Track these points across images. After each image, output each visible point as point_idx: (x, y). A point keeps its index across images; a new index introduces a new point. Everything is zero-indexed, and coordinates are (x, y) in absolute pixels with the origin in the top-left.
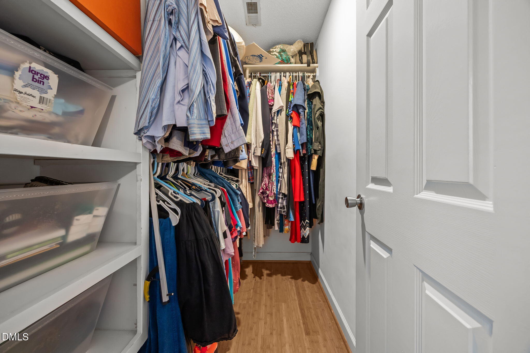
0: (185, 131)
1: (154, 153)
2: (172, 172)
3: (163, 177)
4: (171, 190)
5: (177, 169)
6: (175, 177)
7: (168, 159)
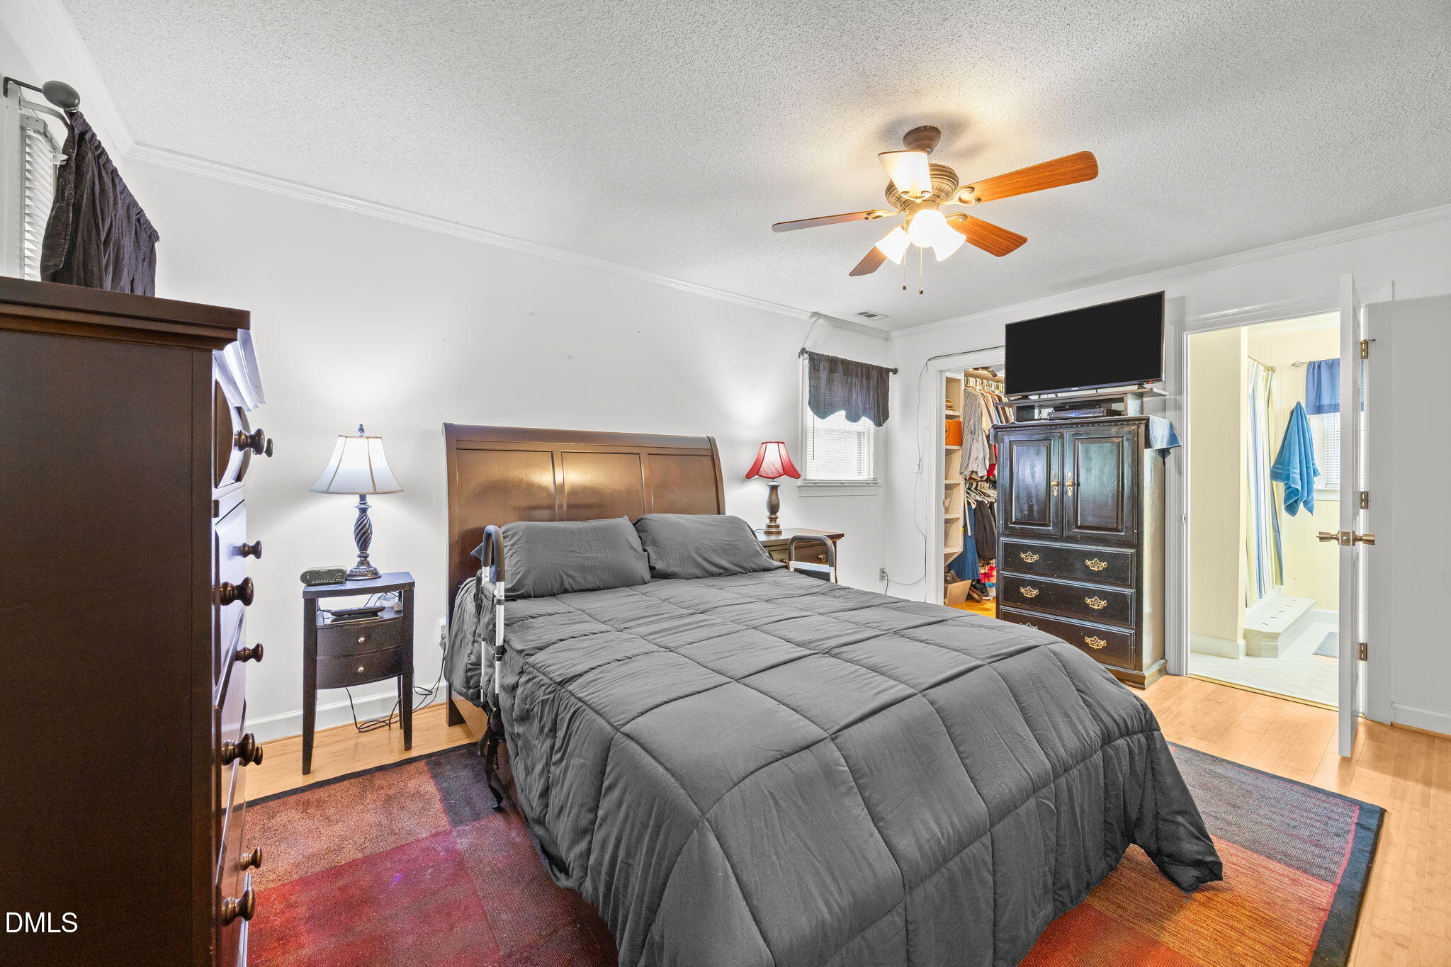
0: (976, 472)
1: (966, 479)
2: (974, 486)
3: (969, 489)
4: (973, 495)
5: (977, 485)
6: (976, 489)
7: (971, 481)
